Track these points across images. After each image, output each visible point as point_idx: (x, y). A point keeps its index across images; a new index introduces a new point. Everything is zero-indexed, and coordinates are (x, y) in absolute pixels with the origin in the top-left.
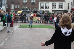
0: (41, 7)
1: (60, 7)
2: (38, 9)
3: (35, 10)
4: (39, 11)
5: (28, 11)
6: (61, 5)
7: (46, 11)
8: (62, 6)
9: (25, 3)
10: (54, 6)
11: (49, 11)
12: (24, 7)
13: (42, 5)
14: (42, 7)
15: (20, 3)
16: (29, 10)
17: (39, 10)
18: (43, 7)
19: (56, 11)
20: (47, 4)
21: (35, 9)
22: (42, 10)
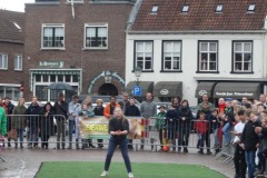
0: (140, 64)
1: (241, 62)
2: (122, 73)
3: (108, 80)
4: (127, 83)
5: (72, 84)
6: (243, 50)
7: (163, 85)
8: (249, 57)
9: (55, 41)
10: (208, 60)
11: (180, 85)
12: (46, 66)
13: (144, 50)
14: (144, 64)
15: (28, 42)
16: (76, 80)
17: (130, 77)
18: (149, 65)
19: (217, 82)
20: (171, 50)
21: (106, 76)
22: (146, 77)
